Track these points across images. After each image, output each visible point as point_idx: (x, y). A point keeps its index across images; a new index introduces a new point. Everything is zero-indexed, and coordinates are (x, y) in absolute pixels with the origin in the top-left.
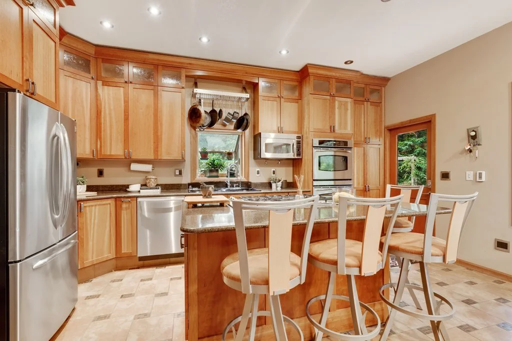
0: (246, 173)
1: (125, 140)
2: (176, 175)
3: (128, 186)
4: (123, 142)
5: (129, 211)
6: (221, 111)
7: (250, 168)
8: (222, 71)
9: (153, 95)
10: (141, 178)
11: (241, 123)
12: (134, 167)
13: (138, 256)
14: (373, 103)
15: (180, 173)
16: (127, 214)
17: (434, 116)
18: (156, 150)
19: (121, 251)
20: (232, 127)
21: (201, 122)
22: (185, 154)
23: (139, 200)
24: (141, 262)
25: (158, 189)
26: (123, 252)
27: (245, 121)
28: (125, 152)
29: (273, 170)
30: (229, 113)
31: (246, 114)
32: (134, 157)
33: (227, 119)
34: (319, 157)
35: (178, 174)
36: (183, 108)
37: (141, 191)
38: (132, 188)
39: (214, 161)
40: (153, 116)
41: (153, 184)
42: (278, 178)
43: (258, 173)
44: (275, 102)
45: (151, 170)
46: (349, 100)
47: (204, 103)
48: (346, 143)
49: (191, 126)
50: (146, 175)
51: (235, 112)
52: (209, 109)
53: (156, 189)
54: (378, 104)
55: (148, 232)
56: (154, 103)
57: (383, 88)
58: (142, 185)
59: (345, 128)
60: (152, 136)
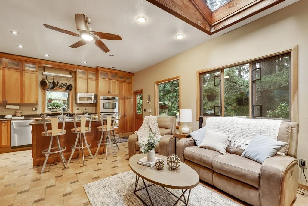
0: (72, 109)
1: (3, 95)
2: (33, 111)
3: (4, 116)
4: (2, 96)
5: (6, 127)
6: (58, 82)
7: (74, 107)
8: (58, 66)
9: (19, 74)
10: (13, 112)
11: (69, 88)
12: (8, 107)
13: (11, 146)
14: (127, 82)
15: (36, 109)
16: (5, 128)
17: (142, 90)
18: (22, 99)
19: (1, 144)
20: (64, 89)
21: (47, 87)
22: (38, 101)
23: (12, 121)
24: (13, 150)
25: (23, 117)
26: (2, 145)
27: (70, 87)
28: (3, 100)
29: (85, 108)
30: (62, 83)
31: (71, 84)
32: (8, 102)
33: (61, 86)
34: (103, 103)
35: (34, 110)
36: (37, 80)
37: (12, 118)
38: (7, 117)
39: (55, 104)
40: (19, 84)
41: (20, 115)
42: (88, 111)
43: (78, 109)
44: (85, 80)
45: (18, 108)
46: (117, 81)
47: (49, 78)
48: (114, 98)
49: (42, 88)
50: (15, 110)
51: (65, 83)
52: (51, 81)
53: (22, 117)
54: (130, 83)
55: (16, 135)
56: (20, 78)
57: (132, 77)
58: (13, 116)
59: (115, 92)
60: (19, 93)
